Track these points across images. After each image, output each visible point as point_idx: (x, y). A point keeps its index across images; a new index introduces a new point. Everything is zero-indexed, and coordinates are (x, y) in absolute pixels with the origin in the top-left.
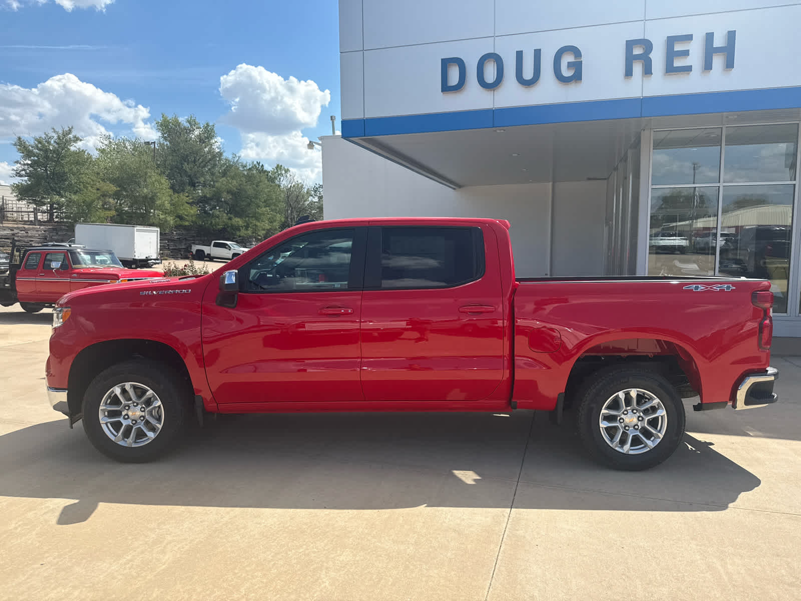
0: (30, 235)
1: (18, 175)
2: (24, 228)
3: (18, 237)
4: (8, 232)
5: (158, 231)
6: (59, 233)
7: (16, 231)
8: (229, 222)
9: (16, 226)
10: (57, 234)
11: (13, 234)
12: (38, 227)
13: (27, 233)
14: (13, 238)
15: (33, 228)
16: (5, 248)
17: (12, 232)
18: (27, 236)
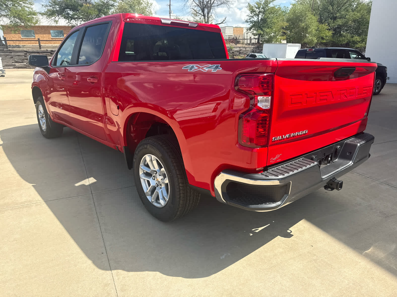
0: (247, 50)
1: (246, 22)
2: (245, 47)
3: (242, 51)
4: (238, 49)
5: (300, 46)
6: (260, 49)
7: (241, 48)
8: (351, 39)
9: (242, 46)
10: (259, 49)
11: (240, 50)
12: (251, 46)
13: (246, 49)
14: (240, 52)
15: (249, 47)
16: (236, 57)
17: (240, 49)
18: (246, 51)
